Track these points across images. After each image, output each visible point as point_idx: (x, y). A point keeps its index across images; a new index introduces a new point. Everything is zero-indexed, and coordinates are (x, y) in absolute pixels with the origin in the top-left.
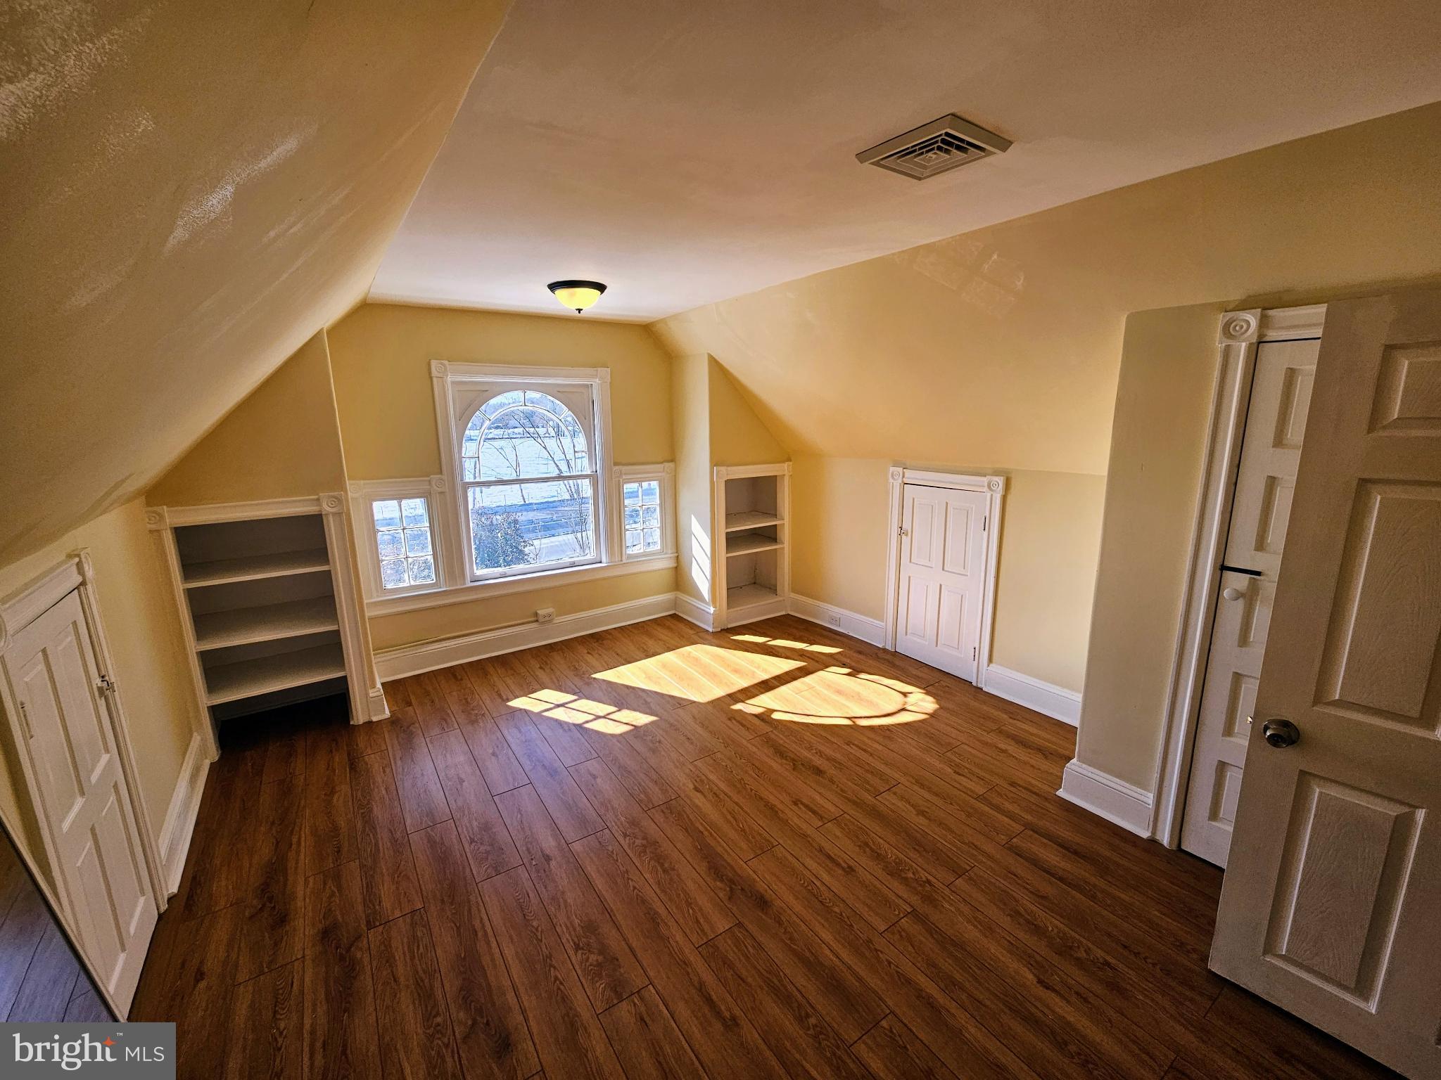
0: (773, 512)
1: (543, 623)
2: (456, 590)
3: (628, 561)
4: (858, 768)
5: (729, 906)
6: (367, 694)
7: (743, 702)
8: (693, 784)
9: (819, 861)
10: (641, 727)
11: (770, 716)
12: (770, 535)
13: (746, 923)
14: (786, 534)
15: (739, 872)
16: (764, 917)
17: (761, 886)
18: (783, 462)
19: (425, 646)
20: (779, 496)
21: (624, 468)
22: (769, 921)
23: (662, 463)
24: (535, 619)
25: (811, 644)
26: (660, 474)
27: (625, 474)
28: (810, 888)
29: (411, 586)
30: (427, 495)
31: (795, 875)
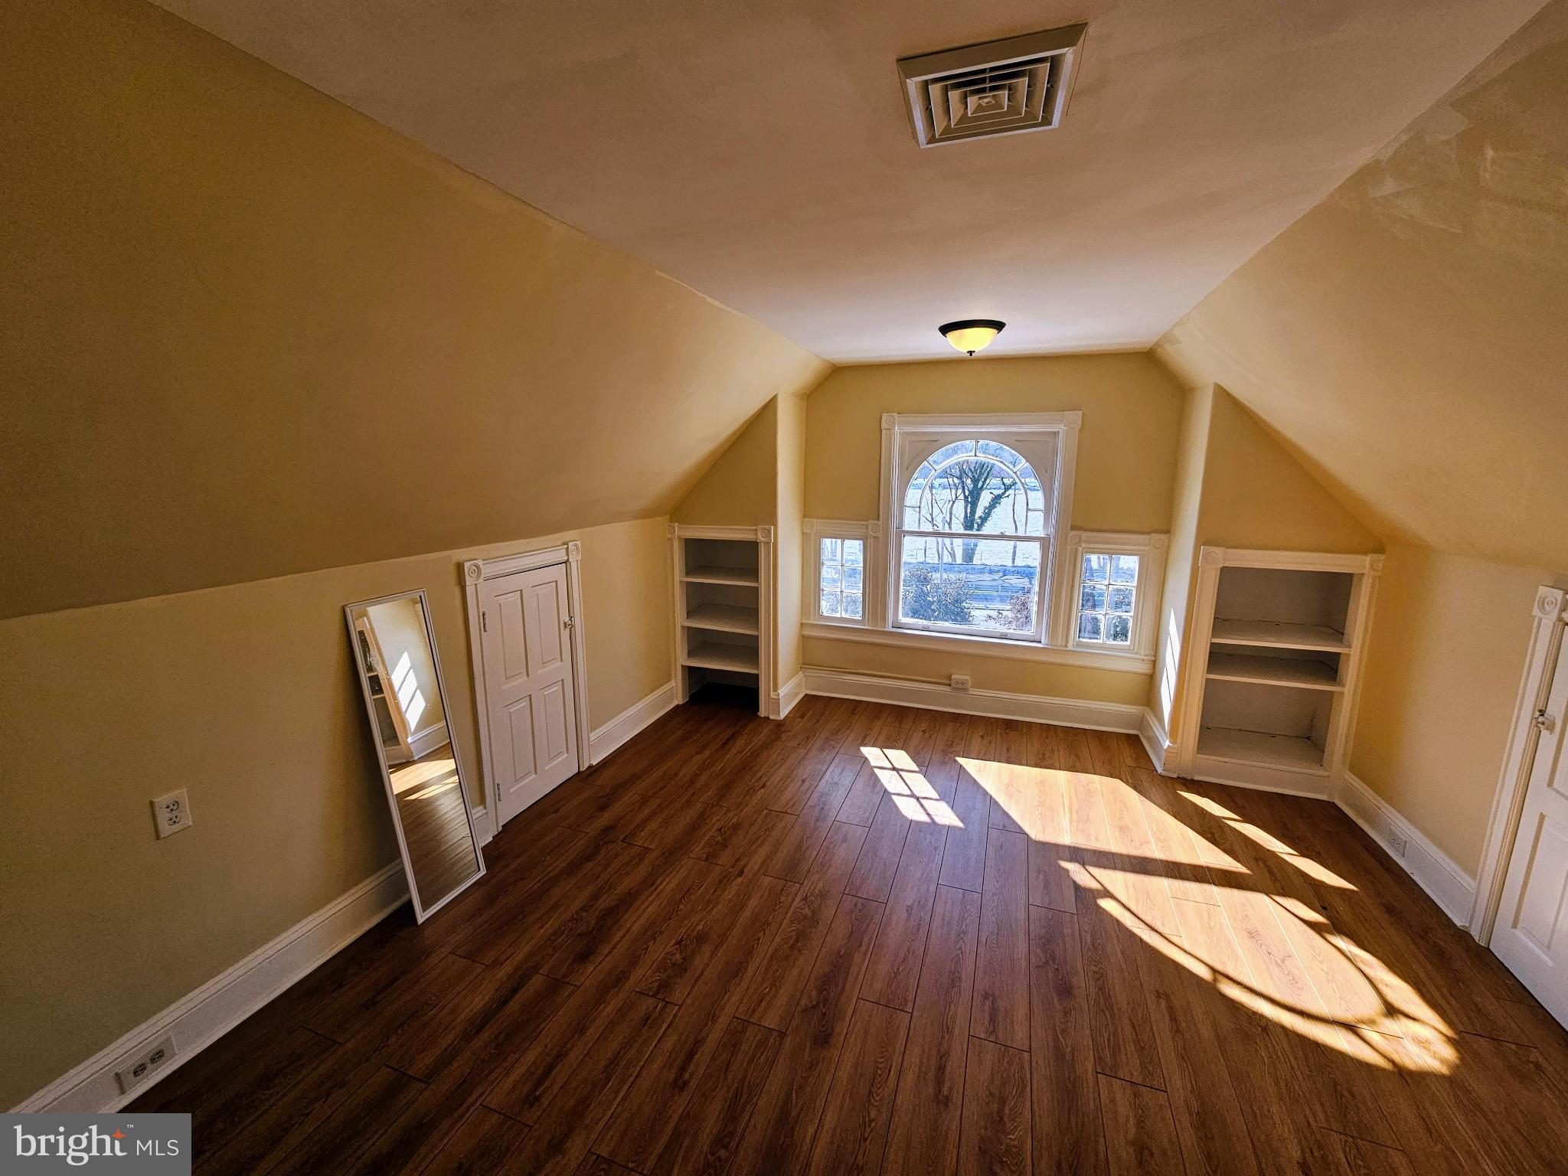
0: (1338, 633)
1: (956, 689)
2: (876, 631)
3: (1075, 649)
4: (1128, 1029)
5: (796, 1014)
6: (769, 695)
7: (1083, 865)
8: (914, 902)
9: (925, 1060)
10: (938, 825)
11: (1095, 899)
12: (1327, 667)
13: (788, 1040)
14: (1352, 672)
15: (843, 1000)
16: (807, 1050)
17: (841, 1028)
18: (1365, 553)
19: (845, 674)
20: (1351, 606)
21: (1084, 535)
22: (806, 1056)
23: (1149, 533)
24: (947, 682)
25: (1303, 855)
26: (1142, 548)
27: (1085, 542)
28: (879, 1072)
29: (842, 618)
30: (864, 539)
31: (884, 1050)
